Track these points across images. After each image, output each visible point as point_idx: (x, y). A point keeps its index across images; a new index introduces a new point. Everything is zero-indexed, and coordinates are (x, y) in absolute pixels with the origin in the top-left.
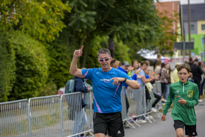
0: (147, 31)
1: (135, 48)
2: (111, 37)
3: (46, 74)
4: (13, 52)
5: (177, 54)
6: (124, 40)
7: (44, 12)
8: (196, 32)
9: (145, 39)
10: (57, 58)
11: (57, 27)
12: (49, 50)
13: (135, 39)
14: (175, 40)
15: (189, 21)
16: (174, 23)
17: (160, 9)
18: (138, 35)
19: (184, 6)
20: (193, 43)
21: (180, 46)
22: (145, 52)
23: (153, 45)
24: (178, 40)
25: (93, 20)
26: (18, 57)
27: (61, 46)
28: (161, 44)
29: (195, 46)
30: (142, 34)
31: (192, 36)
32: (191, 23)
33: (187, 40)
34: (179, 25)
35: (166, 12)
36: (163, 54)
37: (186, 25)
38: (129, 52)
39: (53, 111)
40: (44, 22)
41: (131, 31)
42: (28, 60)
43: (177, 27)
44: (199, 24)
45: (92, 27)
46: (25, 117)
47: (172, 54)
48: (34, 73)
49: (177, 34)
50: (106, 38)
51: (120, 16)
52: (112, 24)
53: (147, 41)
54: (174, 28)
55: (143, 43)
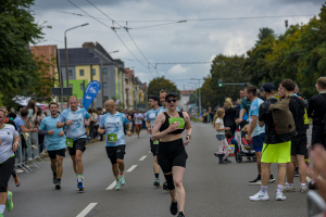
0: (22, 75)
1: (9, 94)
8: (75, 78)
9: (20, 84)
13: (10, 85)
14: (53, 86)
15: (66, 66)
16: (51, 68)
17: (36, 54)
18: (12, 80)
19: (61, 50)
20: (71, 89)
21: (58, 92)
22: (20, 98)
23: (28, 90)
24: (56, 86)
28: (37, 89)
29: (74, 92)
30: (17, 80)
31: (70, 82)
32: (69, 69)
33: (65, 86)
34: (56, 70)
35: (43, 57)
36: (40, 101)
37: (64, 70)
38: (3, 99)
41: (5, 75)
43: (54, 72)
44: (78, 69)
47: (49, 100)
49: (54, 79)
53: (22, 87)
54: (51, 73)
55: (18, 88)
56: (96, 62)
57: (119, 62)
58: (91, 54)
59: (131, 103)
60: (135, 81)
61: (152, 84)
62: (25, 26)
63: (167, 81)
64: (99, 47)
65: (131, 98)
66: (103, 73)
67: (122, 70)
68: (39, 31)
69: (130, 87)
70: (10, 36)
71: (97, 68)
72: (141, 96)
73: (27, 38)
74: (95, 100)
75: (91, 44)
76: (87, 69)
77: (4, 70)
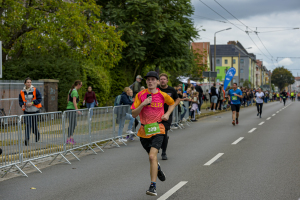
0: (183, 63)
1: (175, 75)
2: (157, 66)
3: (108, 91)
4: (85, 75)
5: (206, 81)
6: (166, 69)
7: (106, 48)
8: (221, 65)
9: (181, 68)
10: (117, 80)
11: (117, 58)
12: (112, 74)
13: (175, 69)
14: (204, 70)
15: (214, 57)
16: (203, 58)
17: (194, 48)
18: (176, 65)
19: (211, 46)
20: (216, 73)
21: (207, 75)
22: (182, 78)
23: (187, 73)
25: (143, 54)
26: (89, 78)
27: (120, 72)
29: (218, 75)
30: (179, 65)
31: (217, 68)
32: (217, 59)
34: (208, 59)
35: (198, 50)
36: (196, 80)
39: (111, 118)
40: (108, 54)
41: (171, 62)
42: (96, 81)
44: (223, 59)
45: (142, 59)
46: (86, 123)
47: (202, 80)
48: (99, 90)
50: (154, 67)
51: (163, 52)
52: (158, 57)
53: (183, 70)
54: (204, 61)
55: (180, 71)
56: (236, 54)
57: (252, 55)
58: (233, 49)
59: (259, 84)
60: (263, 69)
61: (275, 71)
62: (187, 29)
63: (286, 70)
64: (239, 44)
65: (259, 80)
66: (240, 62)
67: (254, 61)
68: (196, 33)
69: (259, 72)
70: (176, 36)
71: (236, 59)
72: (266, 79)
73: (188, 37)
74: (234, 81)
75: (233, 42)
76: (229, 59)
77: (172, 58)
